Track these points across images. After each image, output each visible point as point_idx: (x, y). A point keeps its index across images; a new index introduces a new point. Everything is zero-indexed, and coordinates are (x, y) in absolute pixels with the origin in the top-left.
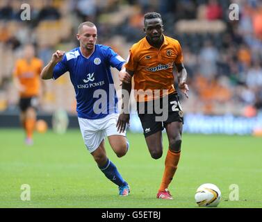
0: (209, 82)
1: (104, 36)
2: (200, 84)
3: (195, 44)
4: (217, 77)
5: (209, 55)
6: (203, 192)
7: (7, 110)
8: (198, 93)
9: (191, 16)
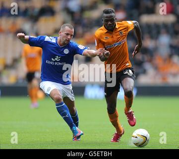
0: (165, 60)
1: (87, 27)
2: (158, 61)
3: (154, 32)
4: (171, 56)
5: (165, 40)
6: (136, 137)
7: (17, 83)
8: (156, 68)
9: (151, 11)
